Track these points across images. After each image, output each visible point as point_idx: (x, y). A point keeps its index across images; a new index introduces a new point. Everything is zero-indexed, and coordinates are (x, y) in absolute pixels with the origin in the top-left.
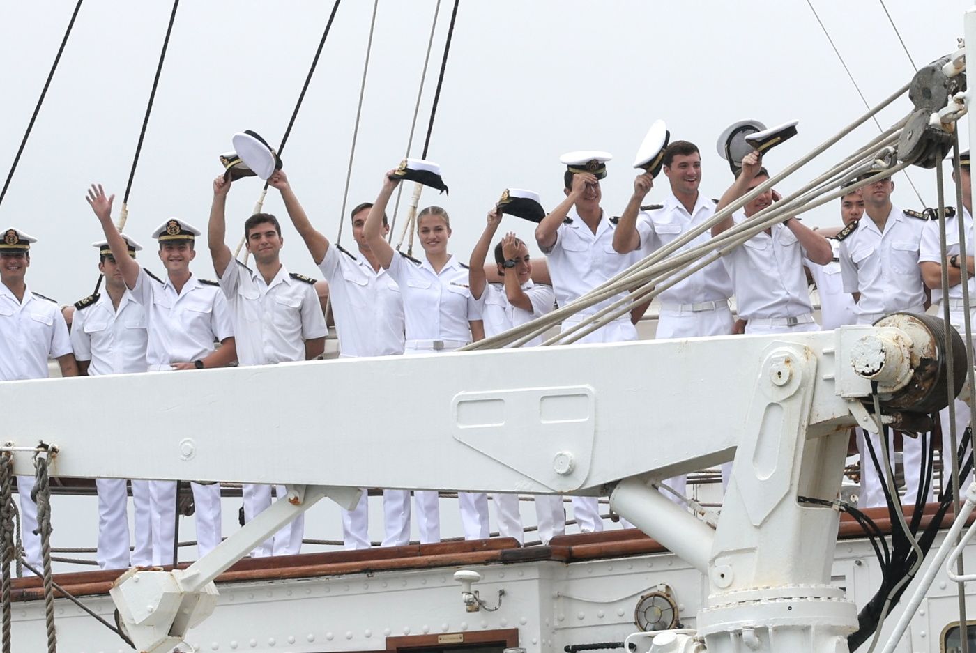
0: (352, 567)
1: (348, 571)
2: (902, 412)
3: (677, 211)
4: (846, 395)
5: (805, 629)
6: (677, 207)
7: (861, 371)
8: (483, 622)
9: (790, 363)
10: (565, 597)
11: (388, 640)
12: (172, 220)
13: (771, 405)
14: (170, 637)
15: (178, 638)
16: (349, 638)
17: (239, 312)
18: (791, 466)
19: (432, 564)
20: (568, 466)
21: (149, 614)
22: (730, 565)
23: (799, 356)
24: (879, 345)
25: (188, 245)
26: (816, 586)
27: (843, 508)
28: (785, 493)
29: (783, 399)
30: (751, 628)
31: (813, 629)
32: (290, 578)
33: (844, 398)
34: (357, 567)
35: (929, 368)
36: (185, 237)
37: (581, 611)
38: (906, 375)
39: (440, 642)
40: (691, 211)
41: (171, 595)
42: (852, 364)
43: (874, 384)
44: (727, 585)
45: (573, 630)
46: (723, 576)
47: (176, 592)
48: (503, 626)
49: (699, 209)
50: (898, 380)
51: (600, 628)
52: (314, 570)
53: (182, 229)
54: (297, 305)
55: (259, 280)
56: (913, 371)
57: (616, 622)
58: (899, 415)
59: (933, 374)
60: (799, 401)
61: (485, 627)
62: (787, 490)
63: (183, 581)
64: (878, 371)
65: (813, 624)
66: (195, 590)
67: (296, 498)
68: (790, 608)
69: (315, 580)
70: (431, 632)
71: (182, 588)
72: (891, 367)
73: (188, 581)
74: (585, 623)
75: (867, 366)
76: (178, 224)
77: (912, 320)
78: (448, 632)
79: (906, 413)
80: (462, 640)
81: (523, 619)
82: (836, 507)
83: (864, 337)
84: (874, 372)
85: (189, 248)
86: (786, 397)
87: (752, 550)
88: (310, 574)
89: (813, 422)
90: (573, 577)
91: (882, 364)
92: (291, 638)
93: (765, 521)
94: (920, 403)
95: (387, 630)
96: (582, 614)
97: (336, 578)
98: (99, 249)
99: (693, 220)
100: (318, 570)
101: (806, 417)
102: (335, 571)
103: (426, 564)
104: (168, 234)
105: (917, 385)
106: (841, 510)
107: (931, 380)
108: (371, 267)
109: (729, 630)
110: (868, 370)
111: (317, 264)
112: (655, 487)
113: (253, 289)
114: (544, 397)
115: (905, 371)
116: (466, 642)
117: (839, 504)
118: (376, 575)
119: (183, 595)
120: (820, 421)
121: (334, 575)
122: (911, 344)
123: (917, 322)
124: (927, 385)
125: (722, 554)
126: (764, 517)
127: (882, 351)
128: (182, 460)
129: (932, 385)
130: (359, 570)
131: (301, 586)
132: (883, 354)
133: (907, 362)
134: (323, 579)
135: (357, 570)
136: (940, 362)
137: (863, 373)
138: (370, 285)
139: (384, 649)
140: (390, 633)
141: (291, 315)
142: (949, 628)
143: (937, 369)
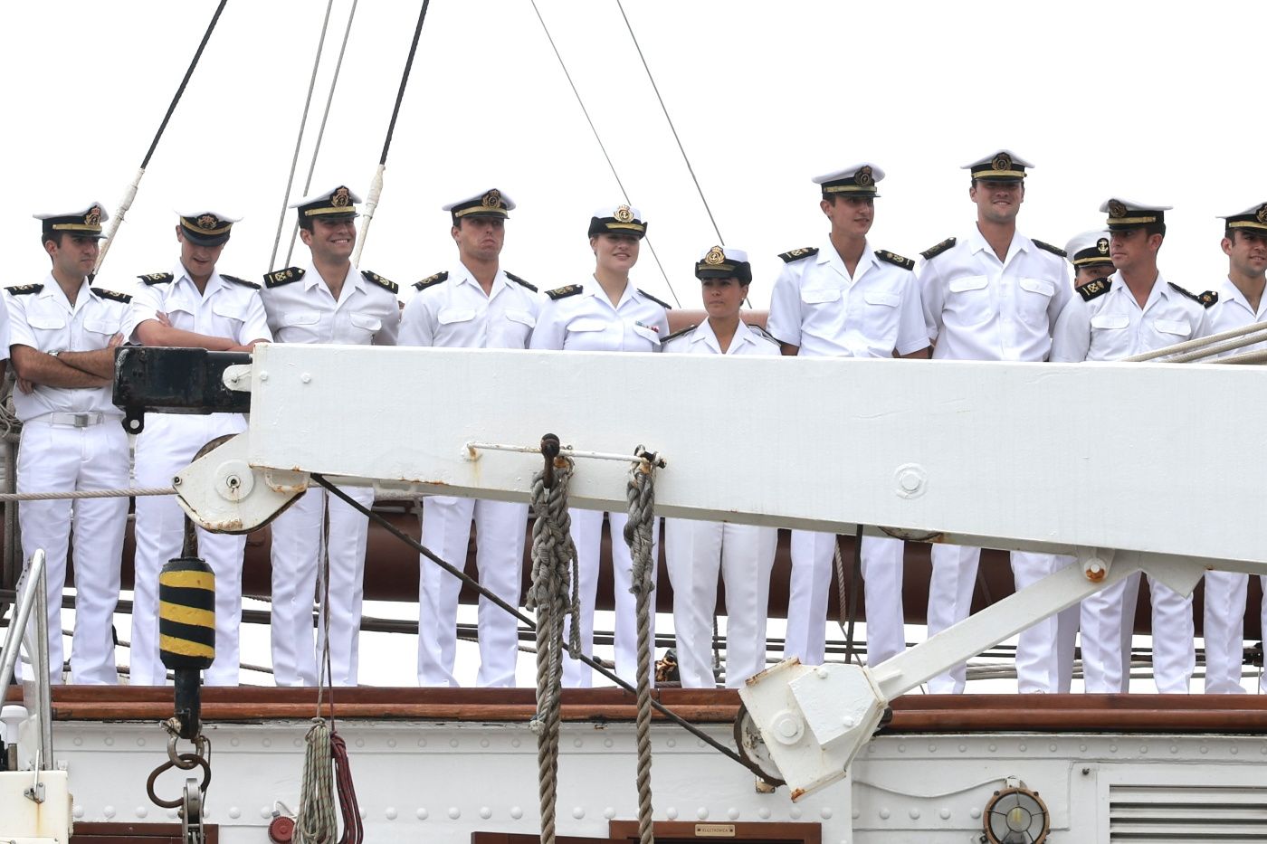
0: (577, 712)
1: (569, 717)
3: (982, 256)
6: (983, 249)
8: (763, 811)
10: (861, 784)
11: (612, 824)
19: (704, 717)
32: (471, 721)
34: (582, 712)
37: (885, 806)
39: (698, 834)
40: (1002, 257)
45: (869, 834)
48: (795, 818)
49: (1013, 255)
51: (911, 835)
52: (514, 712)
57: (938, 828)
61: (767, 818)
63: (880, 685)
69: (511, 726)
70: (682, 818)
74: (890, 824)
78: (707, 820)
80: (733, 834)
81: (827, 810)
88: (507, 716)
90: (874, 756)
92: (453, 810)
96: (886, 811)
99: (1007, 268)
100: (521, 712)
103: (694, 716)
116: (740, 837)
118: (611, 726)
128: (901, 496)
130: (587, 717)
135: (582, 717)
139: (608, 837)
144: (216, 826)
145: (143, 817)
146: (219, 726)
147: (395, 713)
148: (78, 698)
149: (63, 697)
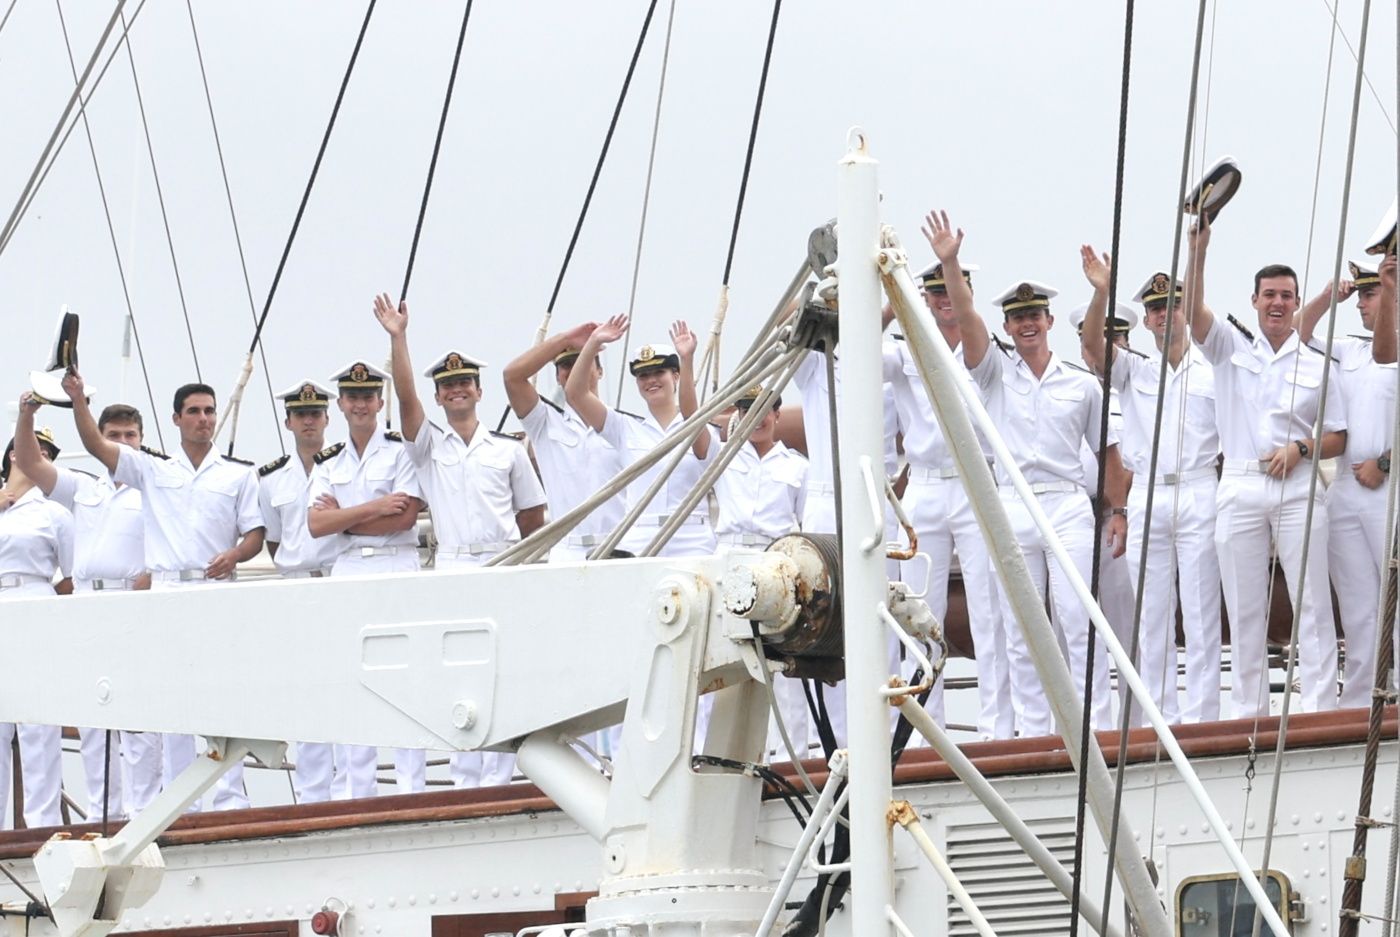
0: (510, 807)
1: (508, 811)
2: (796, 657)
4: (733, 636)
5: (697, 926)
7: (732, 608)
9: (679, 596)
10: (765, 843)
11: (558, 897)
12: (358, 364)
13: (661, 647)
14: (97, 921)
15: (109, 922)
16: (517, 895)
17: (435, 480)
18: (682, 724)
20: (466, 720)
21: (62, 894)
22: (623, 845)
23: (689, 588)
24: (751, 577)
25: (376, 395)
26: (716, 871)
27: (757, 773)
28: (675, 756)
29: (671, 640)
30: (626, 925)
31: (703, 927)
32: (446, 820)
33: (731, 639)
34: (516, 806)
35: (821, 603)
36: (373, 384)
38: (791, 612)
41: (89, 871)
42: (724, 599)
43: (754, 625)
44: (619, 870)
46: (614, 858)
47: (95, 865)
50: (782, 618)
52: (471, 810)
53: (370, 374)
54: (507, 465)
55: (456, 439)
56: (799, 607)
58: (792, 661)
59: (825, 611)
60: (688, 642)
62: (678, 752)
63: (105, 853)
64: (749, 609)
65: (703, 920)
66: (122, 863)
67: (215, 753)
68: (674, 901)
69: (473, 822)
71: (104, 862)
72: (767, 603)
73: (114, 852)
75: (739, 602)
76: (365, 369)
77: (805, 543)
79: (800, 658)
82: (749, 772)
83: (736, 566)
84: (745, 610)
85: (376, 398)
86: (674, 637)
87: (642, 827)
88: (467, 815)
89: (707, 669)
91: (753, 601)
93: (654, 792)
94: (812, 646)
95: (557, 885)
97: (495, 820)
98: (283, 401)
101: (697, 663)
102: (493, 812)
104: (352, 380)
105: (805, 625)
106: (755, 775)
107: (823, 618)
108: (581, 422)
109: (607, 928)
110: (740, 608)
111: (519, 418)
112: (566, 746)
113: (448, 452)
114: (447, 633)
115: (789, 608)
117: (752, 767)
118: (541, 815)
119: (106, 871)
120: (714, 667)
121: (493, 816)
122: (796, 574)
123: (810, 545)
124: (820, 623)
125: (614, 831)
126: (653, 786)
127: (754, 584)
128: (99, 703)
129: (824, 624)
130: (520, 810)
131: (459, 829)
132: (754, 588)
133: (792, 596)
134: (482, 821)
135: (517, 810)
136: (833, 597)
137: (735, 611)
138: (580, 446)
139: (555, 909)
140: (560, 889)
141: (502, 479)
142: (1184, 885)
143: (829, 604)
144: (296, 922)
145: (250, 918)
146: (282, 840)
147: (392, 819)
148: (210, 823)
149: (201, 822)
